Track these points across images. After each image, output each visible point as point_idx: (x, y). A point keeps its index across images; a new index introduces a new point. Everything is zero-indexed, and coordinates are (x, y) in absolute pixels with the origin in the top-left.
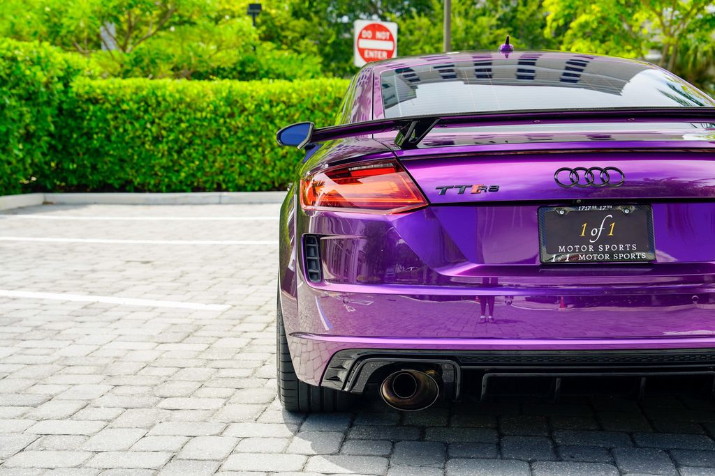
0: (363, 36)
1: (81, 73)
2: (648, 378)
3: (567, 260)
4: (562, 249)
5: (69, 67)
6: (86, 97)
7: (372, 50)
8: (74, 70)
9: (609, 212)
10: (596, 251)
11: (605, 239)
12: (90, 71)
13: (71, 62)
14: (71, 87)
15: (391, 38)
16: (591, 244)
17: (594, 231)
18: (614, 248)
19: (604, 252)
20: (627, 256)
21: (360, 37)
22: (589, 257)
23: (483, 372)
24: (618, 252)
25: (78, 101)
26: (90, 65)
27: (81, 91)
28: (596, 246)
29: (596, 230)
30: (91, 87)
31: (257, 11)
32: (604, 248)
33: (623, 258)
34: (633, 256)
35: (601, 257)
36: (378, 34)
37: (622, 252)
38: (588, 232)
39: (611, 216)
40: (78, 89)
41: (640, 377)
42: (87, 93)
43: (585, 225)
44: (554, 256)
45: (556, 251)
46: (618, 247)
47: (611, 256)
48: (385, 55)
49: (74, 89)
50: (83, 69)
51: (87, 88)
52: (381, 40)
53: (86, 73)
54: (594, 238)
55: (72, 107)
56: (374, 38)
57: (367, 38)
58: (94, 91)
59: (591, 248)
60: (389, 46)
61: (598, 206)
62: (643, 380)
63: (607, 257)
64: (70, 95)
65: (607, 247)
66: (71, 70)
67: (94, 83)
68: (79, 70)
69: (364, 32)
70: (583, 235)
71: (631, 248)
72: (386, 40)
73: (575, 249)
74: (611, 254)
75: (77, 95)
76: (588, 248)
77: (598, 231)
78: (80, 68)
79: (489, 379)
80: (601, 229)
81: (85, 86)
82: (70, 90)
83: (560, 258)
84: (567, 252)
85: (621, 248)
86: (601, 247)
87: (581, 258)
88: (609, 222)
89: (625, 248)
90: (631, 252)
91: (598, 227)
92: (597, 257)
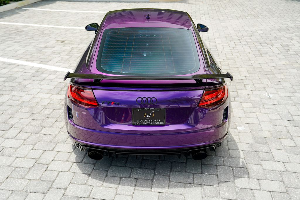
3: (140, 124)
4: (138, 121)
11: (151, 118)
17: (148, 116)
18: (154, 121)
19: (151, 122)
22: (146, 123)
24: (155, 122)
28: (148, 120)
32: (151, 121)
34: (159, 123)
37: (156, 122)
39: (153, 111)
43: (146, 114)
44: (136, 123)
45: (137, 121)
47: (153, 123)
54: (148, 118)
59: (147, 121)
61: (150, 108)
63: (151, 123)
65: (152, 120)
70: (145, 117)
73: (142, 121)
83: (137, 124)
84: (140, 122)
85: (156, 121)
86: (150, 120)
87: (144, 123)
88: (153, 113)
89: (157, 121)
90: (158, 122)
91: (149, 114)
92: (148, 123)
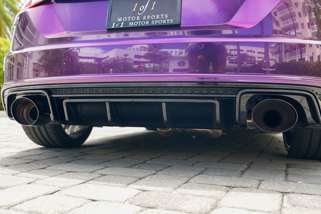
2: (167, 103)
3: (122, 26)
4: (120, 20)
10: (141, 20)
11: (148, 12)
16: (139, 15)
17: (142, 7)
18: (153, 17)
19: (146, 20)
20: (160, 22)
22: (136, 23)
23: (63, 99)
24: (155, 19)
28: (141, 17)
29: (143, 7)
32: (147, 18)
33: (158, 23)
34: (164, 22)
35: (143, 23)
37: (158, 20)
38: (138, 8)
43: (136, 4)
44: (114, 24)
45: (116, 21)
46: (156, 17)
47: (150, 22)
54: (141, 12)
59: (138, 18)
63: (147, 23)
65: (149, 17)
70: (134, 10)
73: (128, 19)
74: (150, 20)
76: (136, 18)
77: (145, 7)
79: (67, 104)
80: (147, 6)
83: (117, 25)
84: (122, 21)
85: (158, 17)
86: (144, 18)
87: (131, 24)
88: (152, 1)
89: (160, 17)
90: (164, 19)
91: (145, 5)
92: (141, 23)
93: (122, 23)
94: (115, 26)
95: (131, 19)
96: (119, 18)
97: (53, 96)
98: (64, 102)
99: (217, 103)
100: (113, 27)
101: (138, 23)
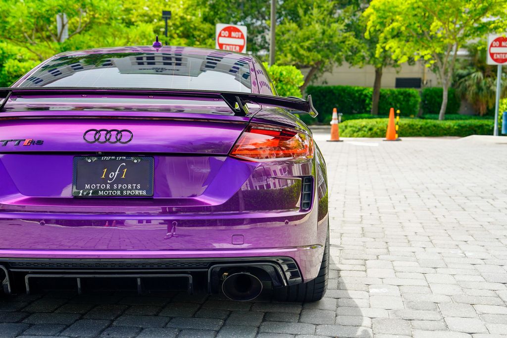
0: (222, 35)
1: (13, 57)
2: (142, 278)
3: (90, 195)
4: (87, 187)
5: (4, 53)
6: (15, 74)
7: (229, 45)
8: (9, 55)
9: (122, 161)
10: (112, 189)
11: (119, 180)
12: (22, 56)
13: (5, 49)
14: (4, 67)
15: (242, 37)
16: (109, 183)
17: (112, 174)
18: (125, 186)
19: (117, 190)
20: (133, 193)
21: (220, 35)
22: (106, 193)
23: (24, 274)
24: (127, 189)
25: (9, 77)
26: (21, 51)
27: (11, 70)
28: (112, 185)
30: (18, 67)
31: (168, 16)
32: (118, 186)
33: (130, 194)
34: (137, 192)
35: (114, 193)
36: (233, 34)
37: (130, 190)
38: (107, 175)
39: (124, 164)
40: (9, 68)
41: (136, 278)
42: (15, 71)
43: (105, 170)
44: (81, 191)
45: (83, 188)
46: (128, 186)
47: (122, 193)
48: (238, 48)
49: (6, 69)
50: (16, 54)
51: (16, 68)
52: (235, 38)
53: (18, 57)
54: (111, 179)
55: (4, 81)
56: (230, 36)
57: (225, 36)
58: (20, 70)
59: (108, 187)
60: (241, 42)
61: (116, 156)
62: (139, 280)
63: (119, 193)
64: (3, 72)
65: (120, 186)
66: (6, 55)
67: (21, 65)
68: (12, 55)
69: (223, 32)
70: (103, 177)
71: (136, 187)
72: (238, 38)
73: (97, 187)
74: (122, 190)
75: (9, 72)
76: (106, 186)
77: (115, 174)
78: (13, 53)
79: (30, 279)
80: (117, 173)
81: (14, 66)
82: (3, 69)
83: (85, 193)
84: (91, 189)
85: (130, 187)
86: (115, 186)
87: (100, 193)
88: (123, 168)
89: (132, 187)
90: (136, 189)
91: (115, 172)
92: (111, 193)
93: (91, 191)
94: (82, 194)
95: (100, 187)
96: (86, 185)
97: (12, 270)
98: (27, 277)
99: (190, 276)
100: (80, 195)
101: (109, 193)
